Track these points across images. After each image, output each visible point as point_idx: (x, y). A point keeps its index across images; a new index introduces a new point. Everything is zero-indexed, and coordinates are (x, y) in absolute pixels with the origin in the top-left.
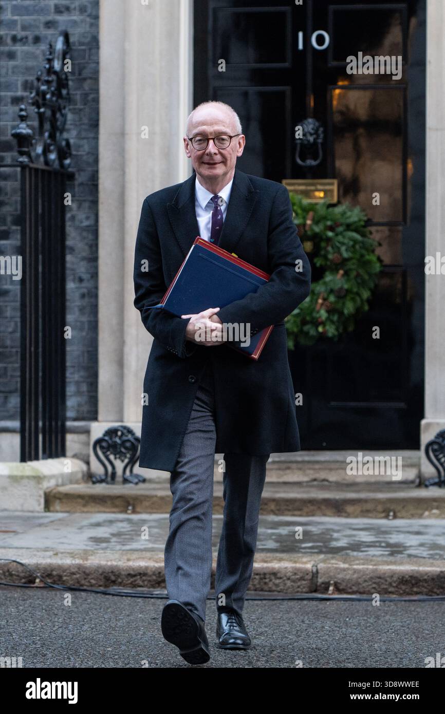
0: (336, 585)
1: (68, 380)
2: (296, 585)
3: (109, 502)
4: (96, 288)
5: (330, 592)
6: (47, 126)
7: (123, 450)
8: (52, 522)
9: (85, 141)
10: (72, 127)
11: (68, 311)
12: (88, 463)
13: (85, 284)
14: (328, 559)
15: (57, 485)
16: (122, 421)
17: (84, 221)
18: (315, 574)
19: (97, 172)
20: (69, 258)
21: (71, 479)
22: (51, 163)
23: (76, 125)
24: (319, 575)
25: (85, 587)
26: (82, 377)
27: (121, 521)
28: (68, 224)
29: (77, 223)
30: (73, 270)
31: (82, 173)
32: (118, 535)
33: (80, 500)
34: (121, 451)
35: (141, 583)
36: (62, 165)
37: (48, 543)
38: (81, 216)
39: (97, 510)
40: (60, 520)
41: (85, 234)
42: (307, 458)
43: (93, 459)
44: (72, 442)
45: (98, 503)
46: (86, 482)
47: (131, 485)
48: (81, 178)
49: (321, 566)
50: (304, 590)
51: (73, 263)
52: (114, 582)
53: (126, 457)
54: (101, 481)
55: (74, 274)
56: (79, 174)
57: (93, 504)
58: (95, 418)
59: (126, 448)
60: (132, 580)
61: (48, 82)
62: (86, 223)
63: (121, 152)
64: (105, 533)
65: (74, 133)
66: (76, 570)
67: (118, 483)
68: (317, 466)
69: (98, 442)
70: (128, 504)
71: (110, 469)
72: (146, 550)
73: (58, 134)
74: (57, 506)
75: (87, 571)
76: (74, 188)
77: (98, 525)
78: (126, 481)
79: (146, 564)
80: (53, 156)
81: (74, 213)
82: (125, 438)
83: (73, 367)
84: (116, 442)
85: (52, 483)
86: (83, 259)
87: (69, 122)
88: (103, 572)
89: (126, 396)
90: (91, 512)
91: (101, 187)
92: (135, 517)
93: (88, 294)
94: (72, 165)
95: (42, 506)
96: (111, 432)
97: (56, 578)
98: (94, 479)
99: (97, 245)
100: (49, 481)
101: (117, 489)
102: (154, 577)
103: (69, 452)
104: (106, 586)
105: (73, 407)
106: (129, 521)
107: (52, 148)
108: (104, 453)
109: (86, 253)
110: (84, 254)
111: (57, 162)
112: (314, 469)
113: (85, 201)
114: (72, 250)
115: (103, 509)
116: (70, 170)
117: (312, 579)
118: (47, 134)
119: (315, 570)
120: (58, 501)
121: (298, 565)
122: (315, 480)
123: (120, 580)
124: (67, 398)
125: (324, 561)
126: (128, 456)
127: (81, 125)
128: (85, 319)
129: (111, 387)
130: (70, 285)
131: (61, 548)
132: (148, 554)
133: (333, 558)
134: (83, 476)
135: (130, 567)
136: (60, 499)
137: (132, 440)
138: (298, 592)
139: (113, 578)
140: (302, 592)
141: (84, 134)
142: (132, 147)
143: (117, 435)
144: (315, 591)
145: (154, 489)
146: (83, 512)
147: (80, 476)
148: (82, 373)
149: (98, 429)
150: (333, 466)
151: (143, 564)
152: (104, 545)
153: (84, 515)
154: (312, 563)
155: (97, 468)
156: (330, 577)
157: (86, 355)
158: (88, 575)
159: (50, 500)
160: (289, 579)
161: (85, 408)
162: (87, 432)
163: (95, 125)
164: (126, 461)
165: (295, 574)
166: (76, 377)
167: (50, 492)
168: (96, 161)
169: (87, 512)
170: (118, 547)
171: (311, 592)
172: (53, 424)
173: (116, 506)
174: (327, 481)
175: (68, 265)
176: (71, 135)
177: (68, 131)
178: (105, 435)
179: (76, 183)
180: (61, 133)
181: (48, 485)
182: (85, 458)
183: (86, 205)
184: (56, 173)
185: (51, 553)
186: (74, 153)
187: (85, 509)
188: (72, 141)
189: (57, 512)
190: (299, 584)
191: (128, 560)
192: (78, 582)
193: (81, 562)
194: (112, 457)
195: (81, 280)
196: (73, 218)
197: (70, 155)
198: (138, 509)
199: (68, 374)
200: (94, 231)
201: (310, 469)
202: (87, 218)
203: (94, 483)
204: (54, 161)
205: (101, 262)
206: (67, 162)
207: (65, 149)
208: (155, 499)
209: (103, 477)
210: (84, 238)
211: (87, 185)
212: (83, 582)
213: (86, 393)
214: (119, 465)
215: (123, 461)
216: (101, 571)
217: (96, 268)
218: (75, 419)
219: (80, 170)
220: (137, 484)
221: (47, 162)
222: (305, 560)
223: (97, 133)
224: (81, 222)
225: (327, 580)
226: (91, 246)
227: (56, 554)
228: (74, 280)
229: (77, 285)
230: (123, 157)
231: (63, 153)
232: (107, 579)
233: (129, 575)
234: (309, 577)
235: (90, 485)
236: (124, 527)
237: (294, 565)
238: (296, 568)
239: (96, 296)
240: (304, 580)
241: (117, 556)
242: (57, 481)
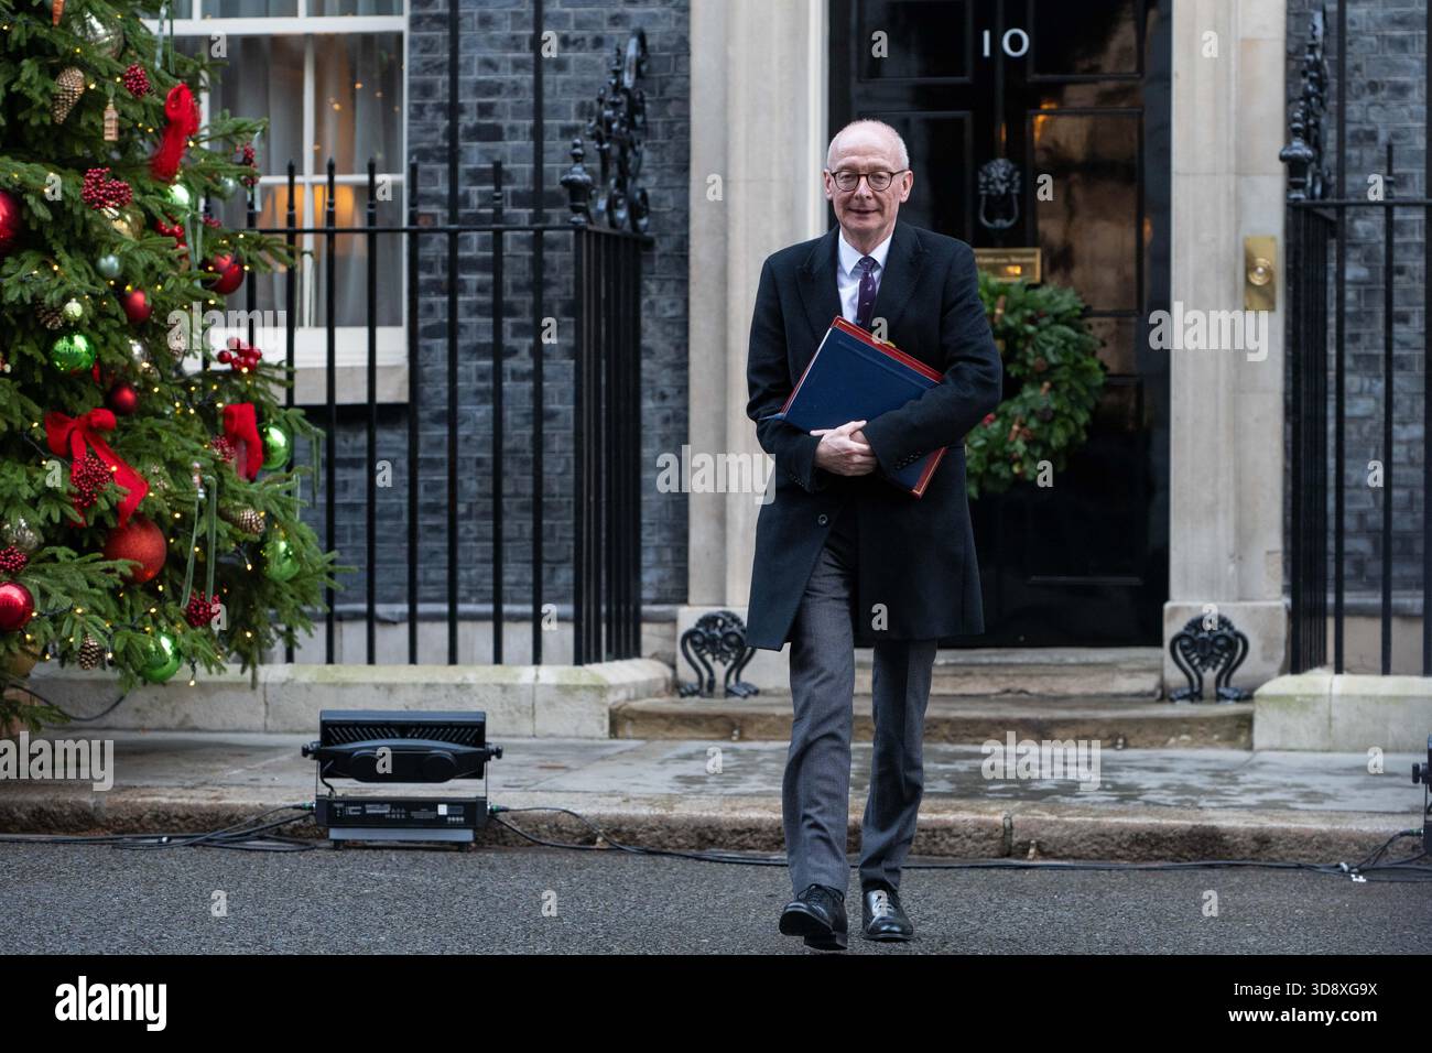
0: (1039, 845)
1: (643, 544)
2: (980, 846)
3: (705, 725)
4: (686, 408)
5: (1030, 857)
6: (614, 170)
7: (725, 647)
8: (621, 753)
9: (670, 191)
10: (649, 171)
11: (644, 442)
12: (673, 667)
13: (668, 403)
14: (1027, 808)
15: (629, 699)
16: (724, 605)
17: (668, 309)
18: (1008, 830)
19: (687, 236)
20: (645, 364)
21: (649, 690)
22: (619, 224)
23: (654, 168)
24: (1015, 832)
25: (669, 850)
26: (664, 540)
27: (724, 752)
28: (644, 314)
29: (657, 312)
30: (652, 382)
31: (665, 240)
33: (662, 721)
34: (722, 649)
35: (752, 843)
36: (635, 227)
37: (615, 785)
38: (664, 302)
39: (686, 735)
40: (632, 750)
41: (669, 329)
42: (996, 660)
43: (681, 660)
44: (650, 634)
45: (689, 726)
46: (671, 694)
47: (737, 699)
48: (663, 246)
49: (1017, 817)
50: (992, 853)
51: (652, 373)
52: (712, 842)
53: (729, 658)
54: (693, 693)
55: (653, 388)
56: (661, 242)
57: (680, 727)
58: (684, 601)
59: (730, 645)
60: (739, 838)
61: (614, 105)
62: (670, 313)
64: (698, 769)
65: (653, 180)
66: (656, 824)
67: (719, 696)
68: (1011, 671)
69: (689, 635)
70: (733, 727)
71: (706, 674)
72: (760, 794)
73: (629, 182)
74: (628, 730)
75: (673, 826)
76: (653, 261)
77: (689, 757)
78: (729, 693)
79: (759, 816)
80: (622, 214)
81: (653, 297)
82: (727, 630)
83: (652, 524)
84: (714, 635)
85: (622, 695)
86: (667, 365)
87: (645, 164)
88: (696, 828)
89: (730, 568)
90: (678, 739)
91: (692, 259)
92: (743, 746)
93: (675, 416)
94: (651, 227)
95: (607, 729)
96: (708, 621)
97: (626, 837)
98: (683, 691)
99: (687, 345)
100: (616, 694)
101: (717, 705)
102: (771, 835)
103: (645, 651)
104: (700, 848)
105: (651, 584)
106: (735, 752)
107: (621, 202)
108: (697, 652)
109: (670, 357)
110: (668, 358)
111: (628, 223)
112: (1007, 675)
113: (669, 280)
114: (651, 351)
115: (696, 734)
116: (647, 234)
117: (1003, 837)
118: (613, 182)
119: (1007, 824)
120: (629, 723)
121: (983, 817)
122: (1008, 691)
123: (720, 839)
124: (643, 570)
125: (1021, 811)
126: (733, 655)
127: (663, 167)
129: (708, 554)
130: (648, 405)
131: (634, 791)
132: (763, 801)
133: (1034, 806)
134: (667, 686)
135: (736, 821)
136: (632, 719)
137: (740, 633)
138: (982, 856)
139: (711, 836)
140: (988, 857)
141: (667, 182)
143: (716, 625)
144: (1009, 855)
145: (772, 705)
146: (666, 739)
147: (662, 685)
148: (665, 534)
149: (688, 617)
150: (1034, 671)
151: (754, 815)
152: (698, 787)
153: (667, 743)
154: (1004, 813)
155: (686, 673)
156: (1031, 834)
157: (670, 507)
158: (674, 831)
159: (618, 721)
160: (969, 837)
161: (669, 586)
162: (673, 620)
163: (684, 168)
164: (730, 663)
165: (979, 830)
166: (657, 540)
167: (618, 710)
168: (686, 221)
169: (673, 739)
170: (719, 790)
171: (1003, 856)
172: (623, 608)
173: (716, 730)
174: (1026, 692)
175: (644, 375)
176: (649, 183)
177: (644, 176)
178: (698, 625)
179: (657, 253)
180: (634, 180)
181: (615, 698)
182: (670, 660)
183: (671, 286)
184: (627, 239)
185: (619, 799)
186: (653, 209)
187: (669, 735)
188: (649, 192)
189: (628, 738)
190: (984, 844)
191: (734, 809)
192: (660, 842)
193: (664, 812)
194: (709, 658)
195: (663, 397)
196: (652, 305)
197: (648, 212)
198: (748, 735)
199: (644, 536)
200: (683, 323)
201: (1001, 675)
202: (673, 305)
203: (682, 696)
204: (623, 221)
205: (693, 369)
206: (643, 222)
207: (640, 203)
208: (772, 719)
209: (696, 688)
210: (668, 335)
211: (672, 256)
212: (666, 842)
213: (670, 564)
214: (720, 670)
215: (725, 664)
216: (692, 826)
217: (686, 378)
218: (655, 602)
219: (661, 235)
220: (745, 697)
221: (613, 224)
222: (992, 809)
223: (687, 179)
224: (664, 311)
225: (1025, 839)
226: (678, 348)
227: (627, 801)
228: (653, 397)
229: (658, 404)
230: (726, 216)
231: (636, 211)
232: (702, 837)
233: (734, 831)
234: (999, 834)
235: (677, 698)
237: (977, 817)
238: (980, 822)
239: (686, 420)
240: (992, 839)
241: (716, 803)
242: (628, 692)
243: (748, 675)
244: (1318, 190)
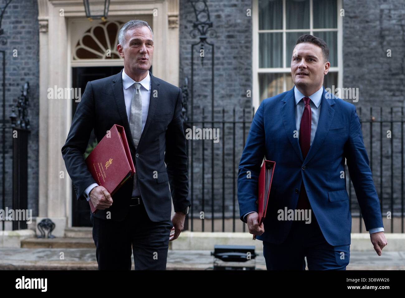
3: (43, 245)
4: (38, 171)
6: (22, 114)
8: (23, 251)
9: (34, 120)
11: (28, 179)
12: (35, 231)
13: (34, 169)
15: (25, 239)
16: (47, 217)
19: (39, 130)
20: (29, 160)
21: (30, 237)
23: (31, 114)
27: (48, 251)
28: (29, 148)
29: (32, 148)
32: (47, 255)
33: (33, 244)
34: (47, 227)
36: (26, 128)
37: (23, 258)
38: (33, 146)
39: (39, 247)
40: (26, 251)
43: (37, 230)
44: (29, 224)
45: (39, 245)
46: (35, 238)
47: (51, 239)
48: (33, 132)
55: (30, 166)
57: (37, 245)
58: (38, 216)
59: (49, 226)
61: (22, 99)
62: (35, 148)
63: (47, 124)
64: (42, 255)
66: (33, 267)
67: (46, 238)
69: (39, 224)
70: (50, 245)
71: (43, 233)
74: (25, 246)
76: (31, 136)
77: (39, 252)
78: (49, 237)
83: (30, 198)
84: (45, 224)
85: (23, 238)
86: (34, 161)
87: (29, 113)
88: (42, 268)
89: (49, 208)
90: (37, 248)
91: (40, 136)
92: (53, 250)
93: (35, 173)
94: (30, 128)
95: (20, 246)
96: (44, 221)
99: (38, 156)
101: (46, 240)
103: (29, 228)
106: (50, 251)
107: (23, 122)
108: (41, 228)
110: (34, 159)
113: (34, 140)
114: (30, 157)
115: (41, 247)
116: (29, 130)
118: (21, 117)
127: (33, 114)
128: (34, 181)
129: (43, 205)
130: (29, 170)
131: (27, 260)
134: (34, 236)
136: (26, 243)
137: (51, 223)
141: (34, 117)
142: (51, 121)
145: (59, 240)
147: (32, 236)
148: (33, 200)
149: (39, 220)
152: (42, 259)
153: (35, 249)
155: (39, 233)
157: (35, 194)
159: (23, 244)
161: (35, 213)
162: (35, 221)
163: (38, 114)
164: (49, 230)
167: (22, 241)
168: (38, 127)
170: (47, 260)
173: (45, 246)
175: (29, 163)
176: (30, 118)
177: (29, 116)
178: (41, 222)
179: (32, 134)
180: (26, 117)
183: (35, 142)
184: (24, 131)
186: (31, 124)
187: (35, 247)
188: (30, 120)
189: (25, 248)
193: (34, 264)
194: (44, 229)
196: (30, 146)
197: (29, 124)
198: (53, 247)
199: (28, 201)
200: (37, 151)
203: (38, 238)
204: (24, 126)
205: (40, 161)
206: (28, 127)
207: (28, 122)
208: (59, 243)
209: (41, 236)
210: (34, 153)
211: (35, 135)
214: (46, 232)
217: (38, 164)
219: (33, 130)
220: (53, 238)
221: (21, 127)
223: (39, 117)
226: (36, 156)
227: (25, 262)
228: (30, 168)
229: (32, 170)
231: (27, 124)
236: (49, 253)
239: (38, 174)
241: (47, 262)
242: (25, 237)
243: (53, 233)
244: (187, 119)
